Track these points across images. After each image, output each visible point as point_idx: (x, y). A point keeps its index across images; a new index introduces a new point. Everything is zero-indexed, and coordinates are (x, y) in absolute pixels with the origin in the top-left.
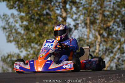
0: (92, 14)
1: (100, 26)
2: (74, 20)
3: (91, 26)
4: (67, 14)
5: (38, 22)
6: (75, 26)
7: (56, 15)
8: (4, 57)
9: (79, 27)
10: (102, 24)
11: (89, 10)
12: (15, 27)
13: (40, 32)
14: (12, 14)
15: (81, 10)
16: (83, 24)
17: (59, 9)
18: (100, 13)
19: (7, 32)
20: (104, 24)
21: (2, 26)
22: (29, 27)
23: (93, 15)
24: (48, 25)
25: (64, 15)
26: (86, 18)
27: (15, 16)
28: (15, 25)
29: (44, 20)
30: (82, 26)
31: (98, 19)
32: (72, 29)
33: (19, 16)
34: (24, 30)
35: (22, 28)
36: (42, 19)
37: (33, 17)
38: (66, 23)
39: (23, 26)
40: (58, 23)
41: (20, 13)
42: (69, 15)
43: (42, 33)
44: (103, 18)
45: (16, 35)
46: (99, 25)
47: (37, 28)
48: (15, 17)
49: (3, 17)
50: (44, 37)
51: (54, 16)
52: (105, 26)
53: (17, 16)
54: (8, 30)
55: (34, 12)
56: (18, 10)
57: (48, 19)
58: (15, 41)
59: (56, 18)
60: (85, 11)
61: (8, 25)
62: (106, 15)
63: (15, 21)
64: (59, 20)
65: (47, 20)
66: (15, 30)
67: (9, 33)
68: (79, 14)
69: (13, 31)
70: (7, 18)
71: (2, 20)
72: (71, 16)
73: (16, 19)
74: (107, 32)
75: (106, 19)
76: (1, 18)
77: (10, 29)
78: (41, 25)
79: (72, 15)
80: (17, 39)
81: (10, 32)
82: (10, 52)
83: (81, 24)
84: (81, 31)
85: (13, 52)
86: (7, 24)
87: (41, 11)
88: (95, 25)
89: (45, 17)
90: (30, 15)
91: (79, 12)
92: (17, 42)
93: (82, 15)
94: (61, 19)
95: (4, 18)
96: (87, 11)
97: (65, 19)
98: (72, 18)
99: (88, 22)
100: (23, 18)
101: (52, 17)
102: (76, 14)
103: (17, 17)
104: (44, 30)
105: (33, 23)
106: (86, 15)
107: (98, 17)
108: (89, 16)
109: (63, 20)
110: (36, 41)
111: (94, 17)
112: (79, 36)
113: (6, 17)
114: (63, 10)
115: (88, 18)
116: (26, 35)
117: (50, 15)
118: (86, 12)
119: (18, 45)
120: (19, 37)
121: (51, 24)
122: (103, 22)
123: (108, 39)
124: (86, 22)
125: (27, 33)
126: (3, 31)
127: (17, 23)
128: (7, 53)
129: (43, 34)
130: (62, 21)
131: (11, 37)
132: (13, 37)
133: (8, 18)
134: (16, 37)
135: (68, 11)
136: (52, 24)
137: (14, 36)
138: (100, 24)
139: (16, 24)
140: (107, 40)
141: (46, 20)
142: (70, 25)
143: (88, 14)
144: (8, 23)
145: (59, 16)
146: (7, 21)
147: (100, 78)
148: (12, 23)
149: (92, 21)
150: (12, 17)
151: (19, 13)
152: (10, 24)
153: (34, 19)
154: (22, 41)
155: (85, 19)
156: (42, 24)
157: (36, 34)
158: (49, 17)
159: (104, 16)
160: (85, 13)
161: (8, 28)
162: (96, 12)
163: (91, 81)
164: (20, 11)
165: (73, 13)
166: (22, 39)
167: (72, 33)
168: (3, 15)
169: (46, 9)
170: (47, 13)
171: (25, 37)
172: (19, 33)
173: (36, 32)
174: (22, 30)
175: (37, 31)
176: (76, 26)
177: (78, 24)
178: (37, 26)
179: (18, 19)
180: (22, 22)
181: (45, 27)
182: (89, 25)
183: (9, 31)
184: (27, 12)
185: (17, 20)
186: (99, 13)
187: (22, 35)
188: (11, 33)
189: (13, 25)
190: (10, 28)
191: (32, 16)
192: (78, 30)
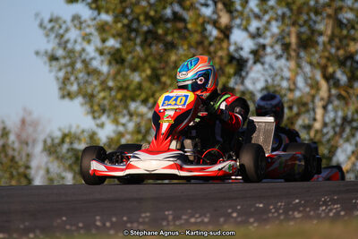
0: (305, 17)
1: (326, 54)
2: (253, 36)
3: (302, 54)
4: (232, 18)
5: (149, 40)
6: (254, 53)
7: (201, 20)
8: (53, 140)
9: (266, 55)
10: (332, 46)
11: (295, 7)
12: (84, 56)
13: (154, 69)
14: (76, 18)
15: (272, 8)
16: (278, 48)
17: (210, 3)
18: (329, 16)
19: (60, 69)
20: (338, 49)
21: (46, 52)
22: (124, 54)
23: (305, 22)
24: (178, 49)
25: (224, 19)
26: (287, 30)
27: (85, 21)
28: (83, 50)
29: (166, 34)
30: (275, 52)
31: (321, 34)
32: (246, 61)
33: (94, 22)
34: (110, 63)
35: (103, 58)
36: (160, 31)
37: (135, 25)
38: (229, 44)
39: (106, 51)
40: (206, 43)
41: (99, 14)
42: (238, 21)
43: (161, 72)
44: (337, 31)
45: (86, 77)
46: (325, 49)
47: (147, 56)
48: (84, 25)
49: (49, 26)
50: (165, 83)
51: (195, 23)
52: (341, 52)
53: (90, 22)
54: (62, 62)
55: (137, 10)
56: (94, 6)
57: (179, 31)
58: (84, 96)
59: (199, 29)
60: (286, 10)
61: (65, 48)
62: (345, 21)
63: (83, 38)
64: (211, 35)
65: (176, 35)
66: (84, 61)
67: (67, 73)
68: (267, 17)
69: (79, 65)
70: (60, 27)
71: (47, 36)
72: (244, 23)
73: (88, 30)
74: (347, 70)
75: (345, 32)
76: (45, 28)
77: (68, 61)
78: (157, 48)
79: (248, 20)
80: (89, 91)
81: (69, 69)
82: (70, 127)
83: (272, 47)
84: (271, 66)
85: (78, 127)
86: (59, 44)
87: (159, 9)
88: (313, 51)
89: (169, 25)
90: (125, 21)
91: (266, 12)
92: (90, 98)
93: (277, 20)
94: (215, 33)
95: (52, 29)
96: (291, 10)
97: (226, 32)
98: (246, 29)
99: (293, 40)
100: (107, 28)
101: (189, 26)
102: (258, 17)
103: (89, 26)
104: (166, 62)
105: (135, 44)
106: (287, 21)
107: (321, 27)
108: (294, 24)
109: (221, 36)
110: (143, 96)
111: (310, 27)
112: (266, 81)
113: (57, 26)
114: (220, 6)
115: (294, 30)
116: (114, 78)
117: (183, 20)
118: (288, 13)
119: (92, 107)
120: (96, 83)
121: (185, 47)
122: (337, 40)
123: (351, 91)
124: (287, 40)
125: (118, 73)
126: (51, 66)
127: (89, 42)
128: (60, 129)
129: (163, 75)
130: (216, 38)
131: (72, 84)
132: (79, 84)
133: (64, 27)
134: (86, 82)
135: (236, 11)
136: (190, 46)
137: (81, 81)
138: (329, 47)
139: (85, 45)
140: (348, 93)
141: (173, 33)
142: (242, 49)
143: (294, 18)
144: (63, 44)
145: (208, 23)
146: (62, 36)
147: (325, 203)
148: (76, 42)
149: (304, 37)
150: (75, 26)
151: (96, 13)
152: (70, 46)
153: (136, 31)
154: (102, 95)
155: (283, 31)
156: (161, 45)
157: (144, 75)
158: (180, 25)
159: (339, 24)
160: (284, 15)
161: (65, 58)
162: (317, 13)
163: (299, 212)
164: (98, 9)
165: (251, 15)
166: (103, 90)
167: (247, 73)
168: (51, 21)
169: (171, 4)
170: (175, 14)
171: (111, 84)
172: (96, 72)
173: (144, 71)
174: (102, 61)
175: (147, 65)
176: (258, 54)
177: (264, 47)
178: (148, 51)
179: (92, 30)
180: (104, 41)
181: (169, 56)
182: (295, 50)
183: (67, 66)
184: (117, 12)
185: (91, 34)
186: (325, 15)
187: (102, 78)
188: (72, 73)
189: (78, 48)
190: (70, 58)
191: (131, 21)
192: (263, 64)
